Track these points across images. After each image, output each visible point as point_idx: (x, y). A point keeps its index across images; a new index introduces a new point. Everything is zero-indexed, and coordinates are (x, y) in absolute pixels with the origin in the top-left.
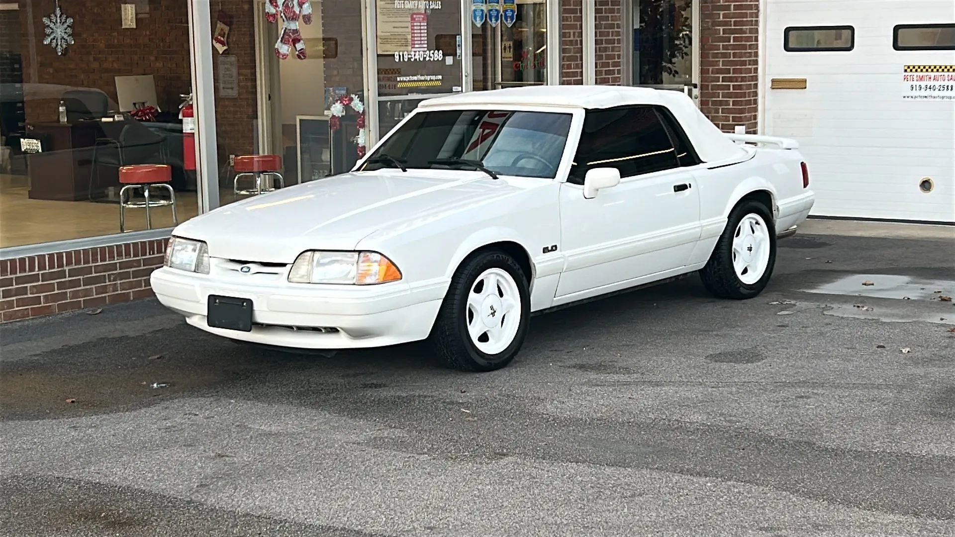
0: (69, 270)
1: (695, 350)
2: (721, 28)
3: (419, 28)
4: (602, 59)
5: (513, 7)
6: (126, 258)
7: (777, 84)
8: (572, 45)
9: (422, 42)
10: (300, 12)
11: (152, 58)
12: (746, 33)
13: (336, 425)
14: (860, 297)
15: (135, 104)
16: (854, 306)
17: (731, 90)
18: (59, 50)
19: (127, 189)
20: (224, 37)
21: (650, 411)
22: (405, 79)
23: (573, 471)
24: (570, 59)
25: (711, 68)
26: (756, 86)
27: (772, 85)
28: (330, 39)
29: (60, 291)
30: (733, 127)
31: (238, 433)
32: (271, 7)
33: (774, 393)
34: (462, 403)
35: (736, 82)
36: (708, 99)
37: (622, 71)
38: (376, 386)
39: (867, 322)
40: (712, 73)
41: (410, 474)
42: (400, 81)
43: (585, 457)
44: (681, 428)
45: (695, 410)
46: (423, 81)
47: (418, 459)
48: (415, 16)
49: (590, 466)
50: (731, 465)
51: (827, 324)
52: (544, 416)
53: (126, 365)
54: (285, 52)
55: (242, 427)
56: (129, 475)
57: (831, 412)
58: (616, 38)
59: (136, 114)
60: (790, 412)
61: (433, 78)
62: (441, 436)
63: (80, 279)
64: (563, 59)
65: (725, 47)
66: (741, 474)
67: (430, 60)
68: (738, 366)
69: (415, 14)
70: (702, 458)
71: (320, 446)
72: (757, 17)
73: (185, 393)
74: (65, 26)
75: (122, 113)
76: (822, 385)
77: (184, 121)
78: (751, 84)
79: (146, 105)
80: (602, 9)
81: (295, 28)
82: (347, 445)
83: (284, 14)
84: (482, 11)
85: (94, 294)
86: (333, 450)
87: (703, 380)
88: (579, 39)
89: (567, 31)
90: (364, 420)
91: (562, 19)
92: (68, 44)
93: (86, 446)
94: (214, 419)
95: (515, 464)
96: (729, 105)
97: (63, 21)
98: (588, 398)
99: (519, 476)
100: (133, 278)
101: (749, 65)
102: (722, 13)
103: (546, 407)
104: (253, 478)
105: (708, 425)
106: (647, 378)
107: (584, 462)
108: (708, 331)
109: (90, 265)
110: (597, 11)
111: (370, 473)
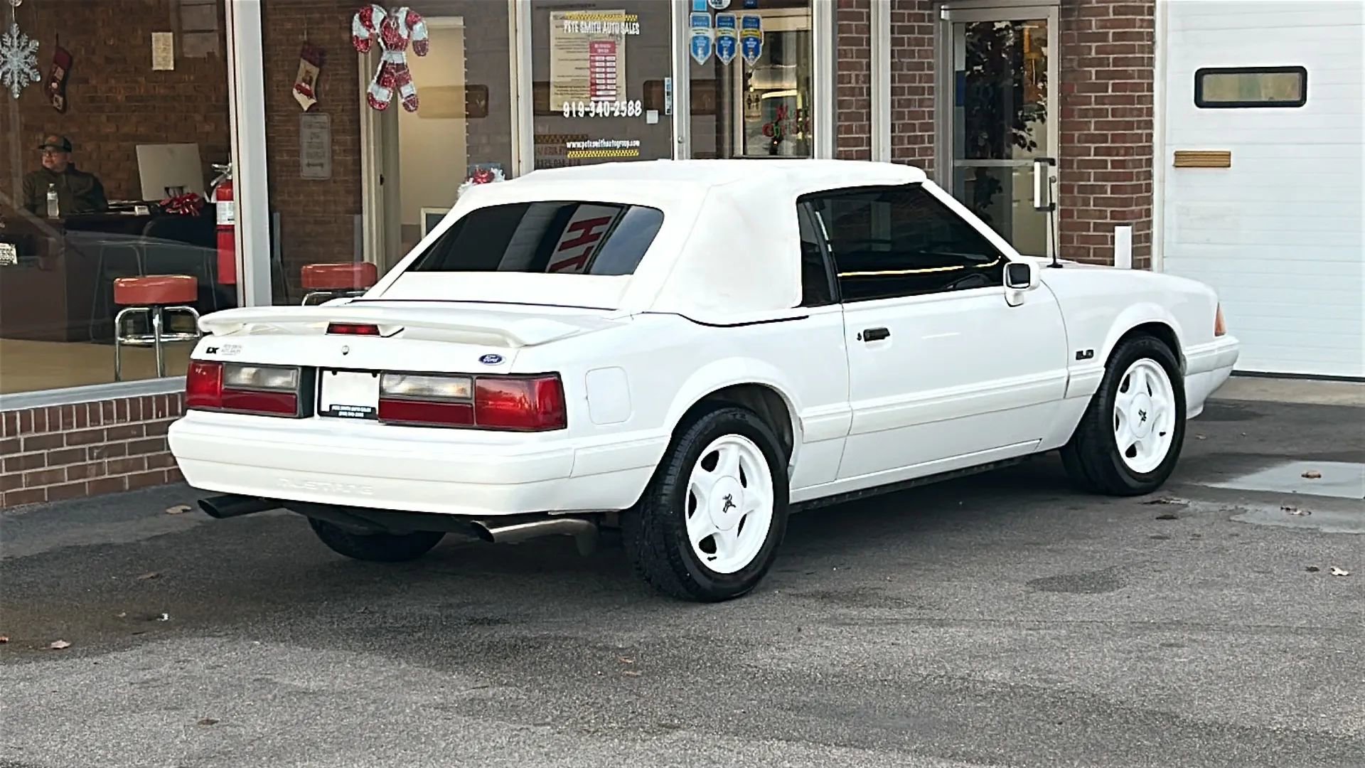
0: (25, 439)
1: (1012, 573)
2: (1093, 70)
3: (603, 64)
4: (904, 119)
5: (758, 33)
6: (118, 422)
7: (1184, 160)
8: (853, 96)
9: (609, 87)
10: (409, 36)
11: (198, 117)
12: (1134, 78)
13: (413, 679)
14: (1294, 494)
15: (167, 189)
16: (1282, 508)
17: (1109, 169)
18: (16, 90)
19: (128, 315)
20: (310, 84)
21: (921, 665)
22: (579, 146)
23: (779, 753)
24: (849, 117)
25: (1076, 134)
26: (1150, 163)
27: (1176, 162)
28: (475, 87)
29: (10, 473)
30: (1111, 228)
31: (254, 691)
32: (361, 27)
33: (1127, 638)
34: (622, 649)
35: (1117, 155)
36: (1073, 183)
37: (935, 138)
38: (490, 622)
39: (1298, 533)
40: (1079, 142)
41: (516, 755)
42: (572, 149)
43: (802, 733)
44: (967, 689)
45: (994, 663)
46: (608, 148)
47: (533, 733)
48: (596, 46)
49: (808, 745)
50: (1037, 745)
51: (1232, 535)
52: (750, 670)
53: (100, 587)
54: (384, 99)
55: (263, 682)
56: (68, 752)
57: (1213, 669)
58: (926, 85)
59: (169, 205)
60: (1147, 668)
61: (626, 144)
62: (578, 699)
63: (43, 454)
64: (839, 118)
65: (1099, 100)
66: (1049, 760)
67: (620, 115)
68: (1076, 598)
69: (596, 42)
70: (990, 736)
71: (382, 711)
72: (1152, 52)
73: (185, 630)
74: (27, 52)
75: (148, 204)
76: (1206, 628)
77: (218, 206)
78: (1141, 159)
79: (185, 191)
80: (903, 38)
81: (400, 62)
82: (424, 710)
83: (383, 39)
84: (706, 38)
85: (66, 478)
86: (401, 717)
87: (1016, 618)
88: (865, 86)
89: (845, 73)
90: (459, 673)
91: (838, 54)
92: (31, 82)
93: (11, 708)
94: (223, 670)
95: (688, 742)
96: (1106, 193)
97: (23, 44)
98: (826, 643)
99: (691, 760)
100: (130, 454)
101: (1138, 128)
102: (1094, 45)
103: (756, 656)
104: (264, 758)
105: (1010, 686)
106: (926, 614)
107: (797, 740)
108: (1038, 544)
109: (60, 432)
110: (895, 42)
111: (453, 753)
